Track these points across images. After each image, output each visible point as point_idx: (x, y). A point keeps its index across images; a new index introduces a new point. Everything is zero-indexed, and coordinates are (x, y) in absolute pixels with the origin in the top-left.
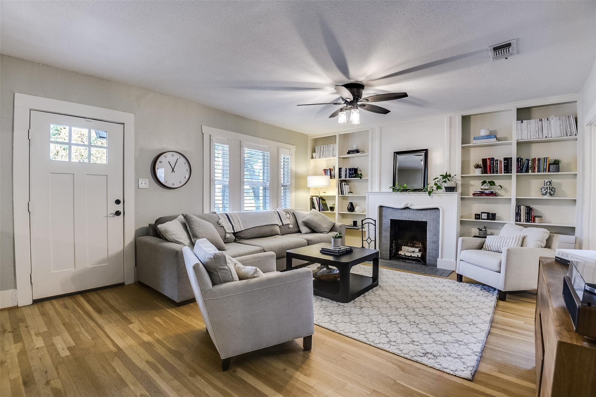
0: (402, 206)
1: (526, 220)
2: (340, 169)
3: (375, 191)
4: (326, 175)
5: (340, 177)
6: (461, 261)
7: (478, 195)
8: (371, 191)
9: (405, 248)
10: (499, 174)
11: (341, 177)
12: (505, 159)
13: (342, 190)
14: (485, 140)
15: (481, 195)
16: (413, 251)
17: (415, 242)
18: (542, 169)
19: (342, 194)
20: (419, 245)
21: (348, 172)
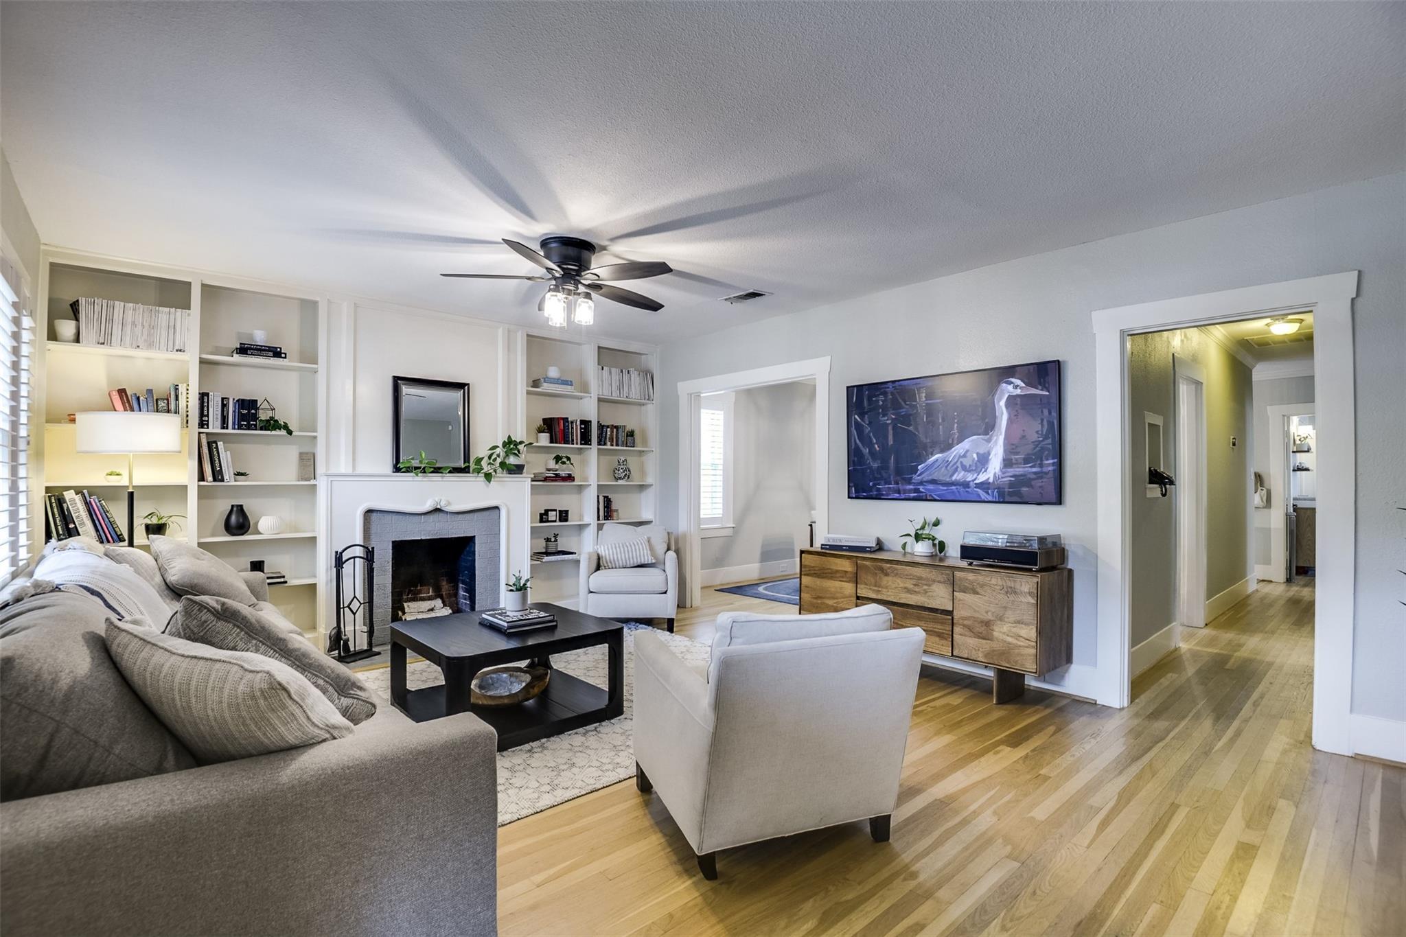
0: (428, 506)
1: (605, 516)
2: (203, 396)
3: (336, 472)
4: (132, 410)
5: (203, 424)
6: (590, 594)
7: (552, 481)
8: (326, 471)
9: (412, 604)
10: (575, 446)
11: (208, 425)
12: (582, 422)
13: (217, 465)
14: (557, 385)
15: (556, 481)
16: (430, 607)
17: (419, 588)
18: (620, 442)
19: (215, 480)
20: (429, 593)
21: (234, 412)
